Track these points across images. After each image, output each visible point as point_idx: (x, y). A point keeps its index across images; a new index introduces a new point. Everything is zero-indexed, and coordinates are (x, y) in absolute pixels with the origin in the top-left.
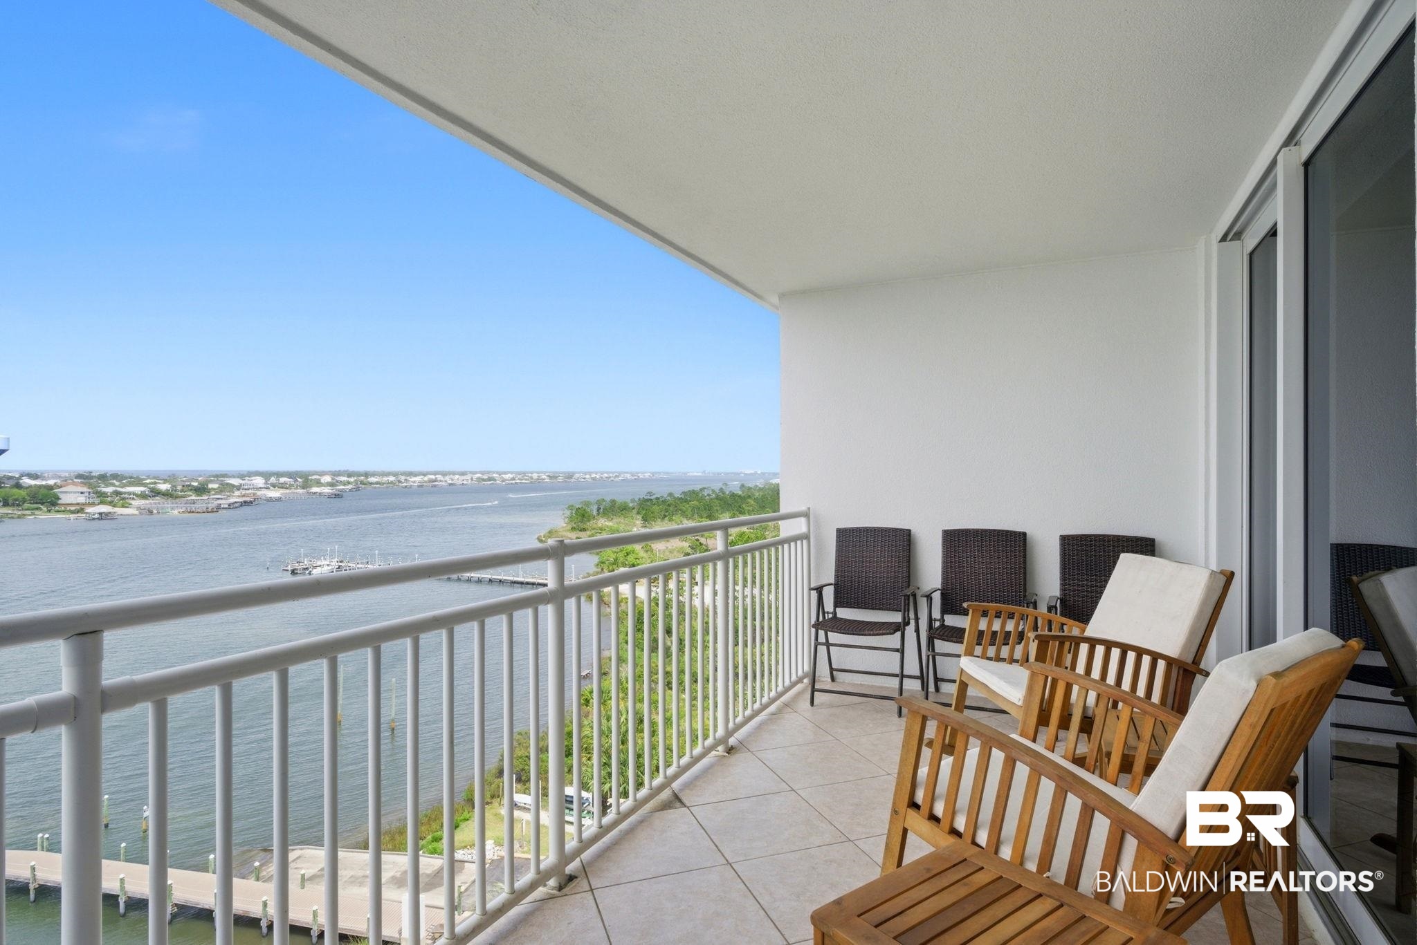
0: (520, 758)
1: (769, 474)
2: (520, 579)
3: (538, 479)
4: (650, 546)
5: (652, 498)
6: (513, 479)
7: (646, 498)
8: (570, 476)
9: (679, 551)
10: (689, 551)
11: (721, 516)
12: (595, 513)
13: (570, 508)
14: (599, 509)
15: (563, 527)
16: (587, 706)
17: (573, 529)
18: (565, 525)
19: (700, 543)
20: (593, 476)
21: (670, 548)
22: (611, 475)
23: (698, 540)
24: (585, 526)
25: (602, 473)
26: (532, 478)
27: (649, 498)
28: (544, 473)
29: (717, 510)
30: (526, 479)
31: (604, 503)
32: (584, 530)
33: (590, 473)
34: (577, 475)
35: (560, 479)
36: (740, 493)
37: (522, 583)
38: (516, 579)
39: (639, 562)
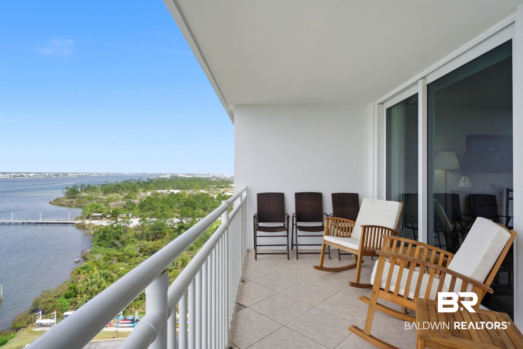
0: (44, 302)
1: (159, 174)
2: (40, 221)
3: (49, 176)
4: (108, 204)
5: (107, 184)
6: (34, 176)
7: (105, 184)
8: (66, 174)
9: (121, 205)
10: (126, 205)
11: (139, 190)
12: (79, 190)
13: (67, 188)
14: (81, 189)
15: (63, 197)
16: (79, 274)
17: (68, 198)
18: (64, 196)
19: (131, 202)
20: (78, 174)
21: (117, 204)
22: (87, 174)
23: (130, 200)
24: (75, 196)
25: (82, 173)
26: (45, 175)
27: (106, 183)
28: (52, 173)
29: (138, 188)
30: (42, 176)
31: (84, 186)
32: (74, 198)
33: (76, 173)
34: (69, 175)
35: (61, 176)
36: (147, 181)
37: (41, 223)
38: (38, 221)
39: (102, 210)
